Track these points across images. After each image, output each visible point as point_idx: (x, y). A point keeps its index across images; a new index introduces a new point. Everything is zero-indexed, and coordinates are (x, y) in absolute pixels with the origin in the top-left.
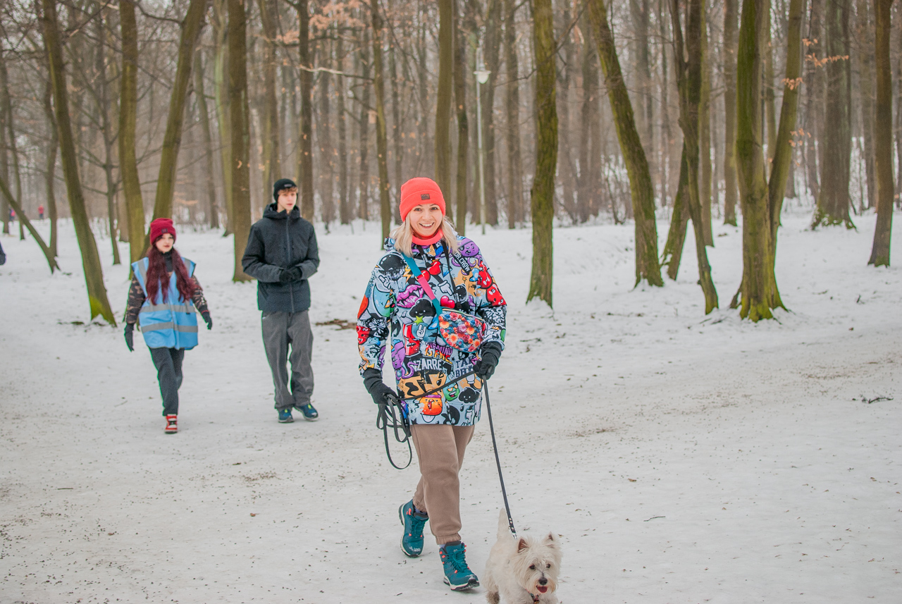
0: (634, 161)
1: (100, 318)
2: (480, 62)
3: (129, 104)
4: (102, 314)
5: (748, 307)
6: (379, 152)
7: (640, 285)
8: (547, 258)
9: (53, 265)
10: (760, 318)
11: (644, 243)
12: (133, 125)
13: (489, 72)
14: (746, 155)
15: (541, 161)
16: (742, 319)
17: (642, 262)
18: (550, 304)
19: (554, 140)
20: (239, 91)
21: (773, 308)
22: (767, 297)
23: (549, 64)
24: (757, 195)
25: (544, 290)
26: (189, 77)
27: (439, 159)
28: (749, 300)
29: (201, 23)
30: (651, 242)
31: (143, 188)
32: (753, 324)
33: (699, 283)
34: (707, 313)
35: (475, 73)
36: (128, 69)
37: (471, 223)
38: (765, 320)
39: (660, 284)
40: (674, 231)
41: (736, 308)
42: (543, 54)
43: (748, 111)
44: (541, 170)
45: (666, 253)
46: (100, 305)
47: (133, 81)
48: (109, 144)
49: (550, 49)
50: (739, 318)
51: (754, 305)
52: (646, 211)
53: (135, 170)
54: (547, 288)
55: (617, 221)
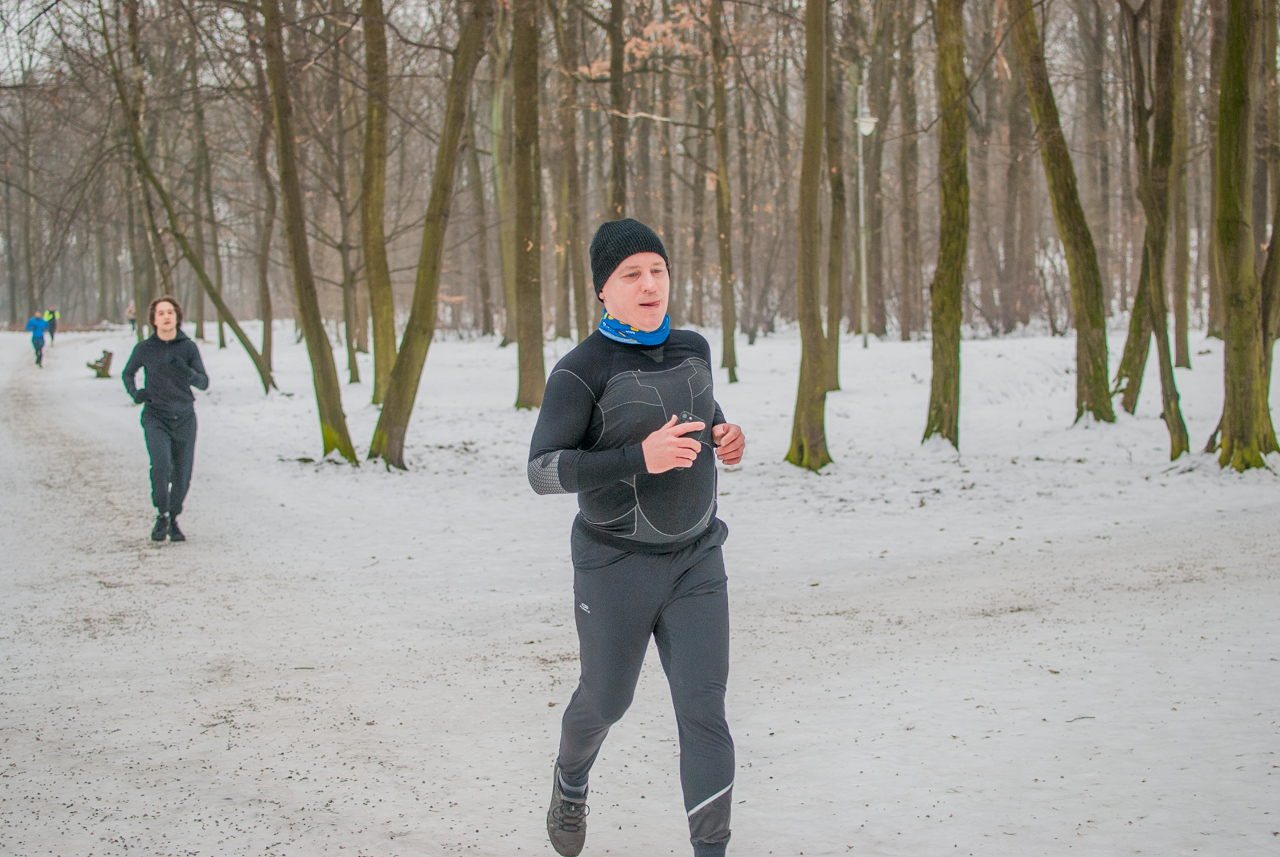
0: (1076, 246)
1: (335, 454)
2: (863, 106)
3: (376, 161)
4: (339, 448)
5: (1230, 451)
6: (720, 232)
7: (1082, 420)
8: (952, 381)
9: (268, 382)
10: (1248, 467)
11: (1089, 360)
12: (381, 191)
13: (875, 120)
14: (1229, 240)
15: (945, 245)
16: (1222, 467)
17: (1086, 388)
18: (955, 444)
19: (963, 217)
20: (528, 145)
21: (1266, 453)
22: (1257, 437)
23: (957, 111)
24: (1245, 295)
25: (946, 424)
26: (461, 126)
27: (804, 241)
28: (1232, 441)
29: (479, 53)
30: (1099, 360)
31: (394, 277)
32: (1237, 474)
33: (1163, 416)
34: (1173, 458)
35: (856, 121)
36: (375, 113)
37: (848, 332)
38: (1253, 470)
39: (1110, 418)
40: (1132, 345)
41: (1214, 452)
42: (950, 96)
43: (1233, 179)
44: (944, 258)
45: (1120, 377)
46: (335, 436)
47: (382, 130)
48: (346, 216)
49: (960, 89)
50: (1218, 467)
51: (1238, 448)
52: (1091, 317)
53: (383, 253)
54: (951, 421)
55: (1055, 332)
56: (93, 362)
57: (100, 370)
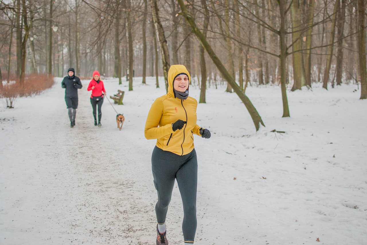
56: (113, 96)
57: (118, 101)
